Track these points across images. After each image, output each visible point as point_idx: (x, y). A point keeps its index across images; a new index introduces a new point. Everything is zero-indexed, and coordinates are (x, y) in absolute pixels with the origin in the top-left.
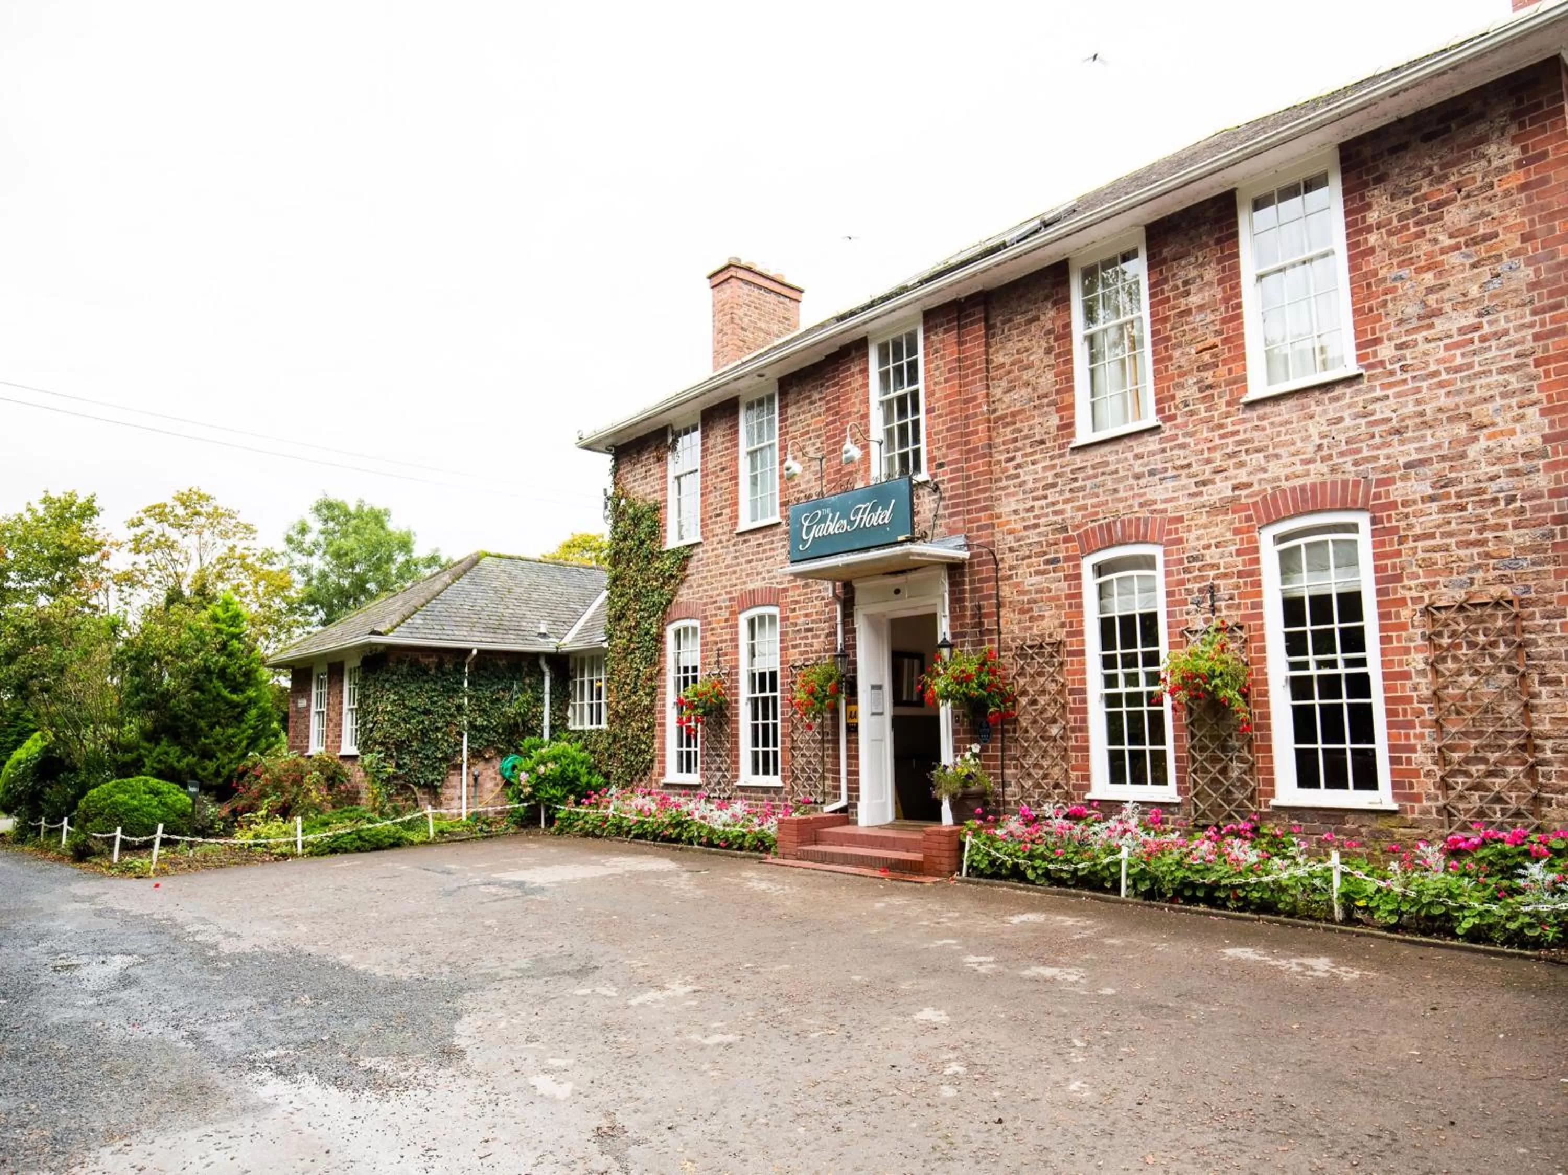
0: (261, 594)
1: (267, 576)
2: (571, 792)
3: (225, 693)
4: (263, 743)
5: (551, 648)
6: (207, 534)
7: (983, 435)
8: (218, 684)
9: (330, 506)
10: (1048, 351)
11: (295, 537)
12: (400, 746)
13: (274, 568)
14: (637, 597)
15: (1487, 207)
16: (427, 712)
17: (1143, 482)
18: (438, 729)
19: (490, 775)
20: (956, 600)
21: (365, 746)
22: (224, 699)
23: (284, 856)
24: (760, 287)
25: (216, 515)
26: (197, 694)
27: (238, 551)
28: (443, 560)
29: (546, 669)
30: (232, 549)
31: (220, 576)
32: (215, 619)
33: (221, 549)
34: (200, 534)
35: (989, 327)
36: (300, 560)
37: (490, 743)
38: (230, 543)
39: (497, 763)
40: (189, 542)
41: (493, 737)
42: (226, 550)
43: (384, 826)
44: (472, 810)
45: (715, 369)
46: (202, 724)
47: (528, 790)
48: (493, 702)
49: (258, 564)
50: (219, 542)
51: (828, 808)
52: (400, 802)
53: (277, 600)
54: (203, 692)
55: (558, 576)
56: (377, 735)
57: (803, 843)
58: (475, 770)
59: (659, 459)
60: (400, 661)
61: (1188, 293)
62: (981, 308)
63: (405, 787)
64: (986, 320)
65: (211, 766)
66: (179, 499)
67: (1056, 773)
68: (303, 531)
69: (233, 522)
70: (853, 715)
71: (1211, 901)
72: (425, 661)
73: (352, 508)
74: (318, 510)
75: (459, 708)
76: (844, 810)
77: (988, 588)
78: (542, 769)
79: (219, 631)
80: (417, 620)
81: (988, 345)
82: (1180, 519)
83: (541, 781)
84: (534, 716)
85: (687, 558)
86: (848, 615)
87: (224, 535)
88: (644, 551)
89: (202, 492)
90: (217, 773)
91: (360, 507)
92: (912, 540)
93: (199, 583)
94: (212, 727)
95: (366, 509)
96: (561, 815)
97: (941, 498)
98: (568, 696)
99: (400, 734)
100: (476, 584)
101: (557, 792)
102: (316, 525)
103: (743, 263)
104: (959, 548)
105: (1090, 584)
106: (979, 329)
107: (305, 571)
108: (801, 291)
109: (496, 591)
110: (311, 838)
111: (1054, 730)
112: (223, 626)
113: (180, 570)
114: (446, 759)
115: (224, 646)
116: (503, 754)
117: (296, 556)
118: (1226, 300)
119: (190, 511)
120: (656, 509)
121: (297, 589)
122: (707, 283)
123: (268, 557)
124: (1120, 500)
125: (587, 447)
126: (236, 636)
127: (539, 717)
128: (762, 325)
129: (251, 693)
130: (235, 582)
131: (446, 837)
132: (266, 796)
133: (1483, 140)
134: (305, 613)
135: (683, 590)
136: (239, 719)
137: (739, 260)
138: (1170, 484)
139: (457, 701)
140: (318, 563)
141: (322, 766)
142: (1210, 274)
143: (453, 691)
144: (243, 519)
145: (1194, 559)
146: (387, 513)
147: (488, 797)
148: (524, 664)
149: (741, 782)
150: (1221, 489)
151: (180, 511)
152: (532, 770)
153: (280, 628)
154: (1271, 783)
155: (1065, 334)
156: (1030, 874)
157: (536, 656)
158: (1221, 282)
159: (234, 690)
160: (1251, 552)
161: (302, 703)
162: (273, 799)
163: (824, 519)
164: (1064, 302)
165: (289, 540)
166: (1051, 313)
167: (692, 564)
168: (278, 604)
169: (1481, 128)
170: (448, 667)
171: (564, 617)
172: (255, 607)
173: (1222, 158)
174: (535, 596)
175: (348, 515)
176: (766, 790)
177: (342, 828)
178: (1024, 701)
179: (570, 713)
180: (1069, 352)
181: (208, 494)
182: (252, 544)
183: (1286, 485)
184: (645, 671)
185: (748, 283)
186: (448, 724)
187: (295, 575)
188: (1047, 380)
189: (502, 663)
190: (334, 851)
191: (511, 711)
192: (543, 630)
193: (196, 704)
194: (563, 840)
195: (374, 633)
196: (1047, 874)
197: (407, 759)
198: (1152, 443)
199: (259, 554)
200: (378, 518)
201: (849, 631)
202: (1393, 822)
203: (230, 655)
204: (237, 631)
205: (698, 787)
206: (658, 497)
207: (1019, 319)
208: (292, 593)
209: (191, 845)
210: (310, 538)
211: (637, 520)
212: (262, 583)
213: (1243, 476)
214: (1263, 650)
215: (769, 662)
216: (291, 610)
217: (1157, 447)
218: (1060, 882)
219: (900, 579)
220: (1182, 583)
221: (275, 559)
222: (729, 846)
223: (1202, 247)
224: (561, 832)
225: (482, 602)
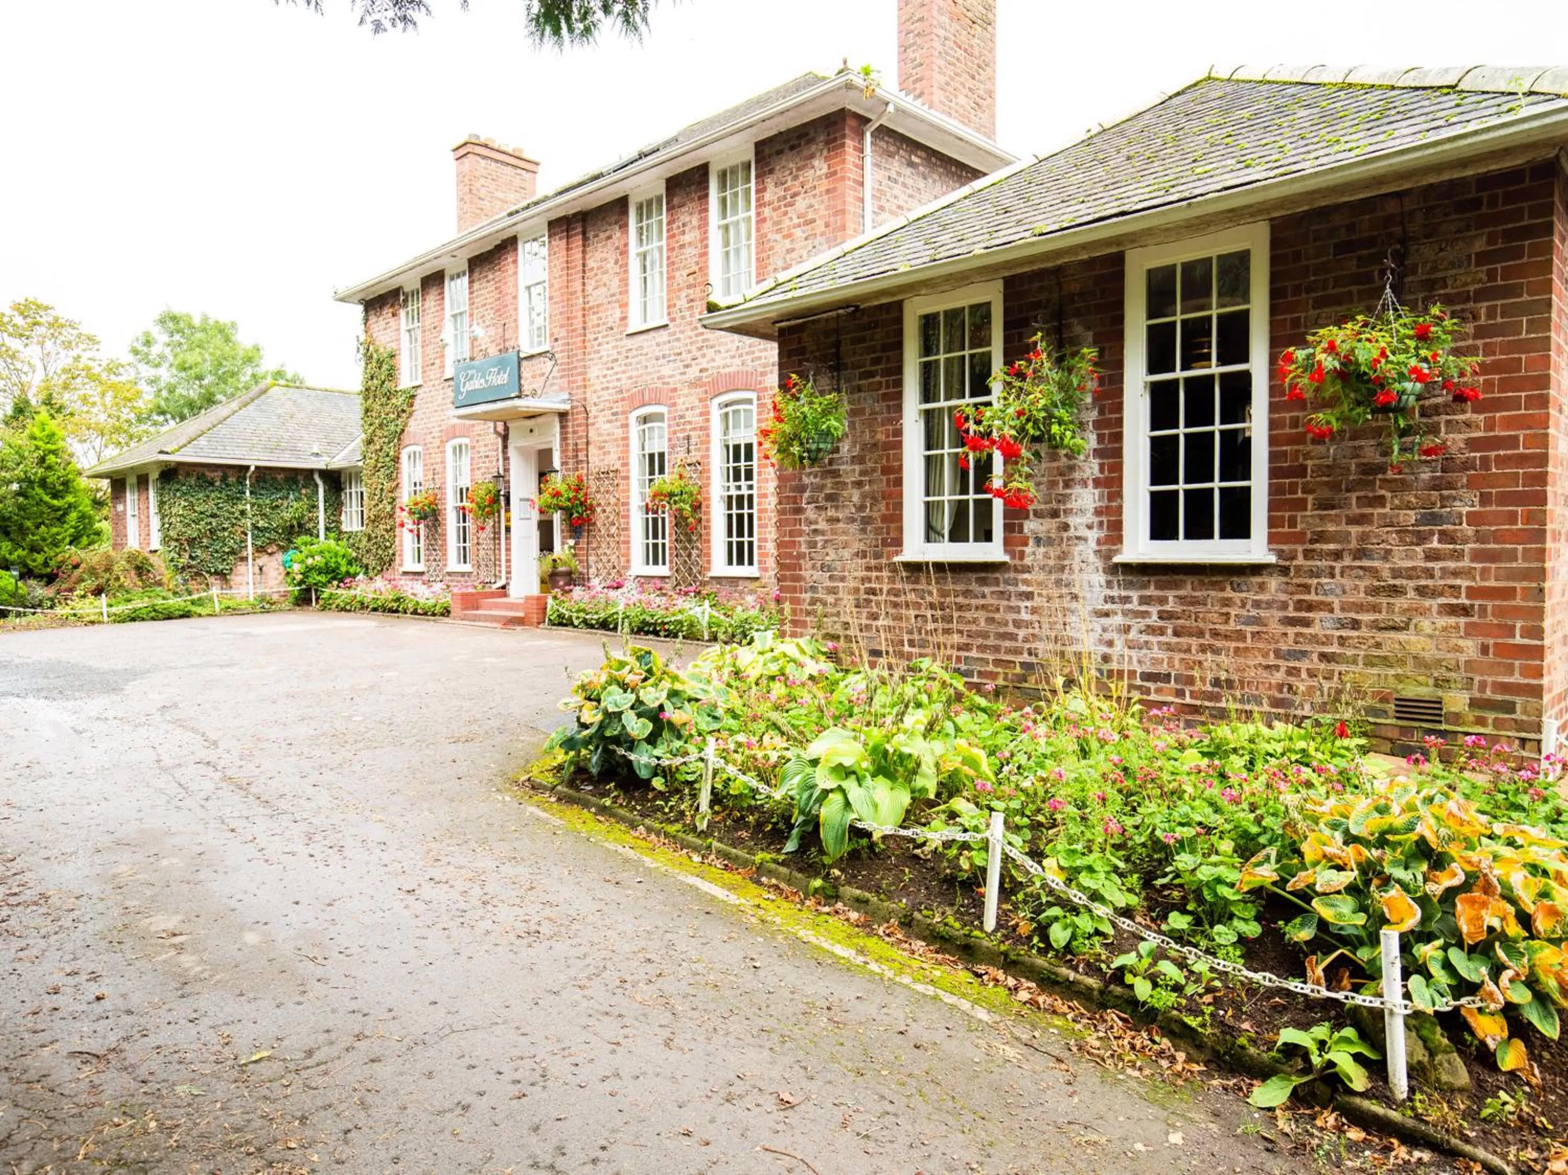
0: (109, 405)
1: (113, 387)
2: (334, 578)
3: (47, 498)
4: (85, 540)
5: (322, 466)
6: (49, 344)
7: (580, 319)
8: (39, 491)
9: (174, 319)
10: (616, 262)
11: (139, 347)
12: (192, 542)
13: (122, 379)
14: (381, 426)
15: (813, 201)
16: (214, 516)
17: (660, 362)
18: (224, 529)
19: (274, 564)
20: (564, 439)
21: (166, 540)
22: (46, 503)
23: (92, 622)
24: (497, 161)
25: (55, 324)
26: (21, 499)
27: (84, 361)
28: (289, 376)
29: (320, 483)
30: (77, 359)
31: (66, 387)
32: (33, 437)
33: (65, 359)
34: (42, 344)
35: (585, 239)
36: (147, 371)
37: (272, 541)
38: (74, 353)
39: (280, 557)
40: (32, 352)
41: (273, 535)
42: (70, 361)
43: (175, 603)
44: (259, 591)
45: (459, 231)
46: (28, 524)
47: (299, 577)
48: (273, 508)
49: (104, 376)
50: (63, 353)
51: (495, 586)
52: (192, 585)
53: (126, 411)
54: (26, 497)
55: (341, 403)
56: (173, 533)
57: (466, 608)
58: (260, 562)
59: (394, 315)
60: (188, 475)
61: (684, 233)
62: (579, 225)
63: (198, 574)
64: (584, 233)
65: (40, 558)
66: (18, 309)
67: (613, 558)
68: (148, 343)
69: (75, 332)
70: (508, 520)
71: (656, 633)
72: (210, 475)
73: (197, 322)
74: (162, 322)
75: (243, 513)
76: (504, 587)
77: (581, 431)
78: (310, 561)
79: (37, 448)
80: (203, 441)
81: (584, 252)
82: (675, 390)
83: (309, 569)
84: (310, 520)
85: (413, 397)
86: (505, 447)
87: (68, 345)
88: (384, 390)
89: (39, 302)
90: (46, 564)
91: (205, 319)
92: (519, 397)
93: (45, 392)
94: (38, 527)
95: (211, 322)
96: (325, 596)
97: (556, 364)
98: (341, 504)
99: (192, 533)
100: (261, 410)
101: (323, 578)
102: (162, 338)
103: (482, 140)
104: (564, 401)
105: (635, 429)
106: (578, 241)
107: (152, 382)
108: (537, 164)
109: (279, 416)
110: (114, 610)
111: (613, 530)
112: (40, 443)
113: (24, 379)
114: (233, 552)
115: (42, 460)
116: (284, 549)
117: (142, 367)
118: (702, 241)
119: (29, 320)
120: (392, 356)
121: (148, 398)
122: (452, 156)
123: (113, 368)
124: (648, 374)
125: (342, 300)
126: (54, 452)
127: (315, 520)
128: (500, 195)
129: (70, 499)
130: (81, 393)
131: (231, 611)
132: (83, 581)
133: (812, 156)
134: (155, 424)
135: (411, 422)
136: (61, 520)
137: (478, 137)
138: (672, 365)
139: (241, 507)
140: (166, 375)
141: (131, 558)
142: (695, 220)
143: (235, 499)
144: (85, 330)
145: (681, 417)
146: (234, 325)
147: (272, 583)
148: (300, 478)
149: (449, 569)
150: (693, 373)
151: (19, 321)
152: (302, 562)
153: (131, 437)
154: (709, 562)
155: (624, 252)
156: (576, 622)
157: (311, 472)
158: (700, 227)
159: (55, 496)
160: (706, 414)
161: (120, 508)
162: (90, 583)
163: (471, 378)
164: (624, 226)
165: (136, 352)
166: (618, 234)
167: (417, 402)
168: (127, 414)
169: (813, 148)
170: (232, 480)
171: (339, 440)
172: (103, 417)
173: (701, 138)
174: (315, 421)
175: (191, 327)
176: (463, 574)
177: (140, 603)
178: (599, 510)
179: (343, 518)
180: (626, 265)
181: (45, 303)
182: (98, 355)
183: (723, 371)
184: (387, 486)
185: (485, 158)
186: (233, 525)
187: (143, 386)
188: (615, 284)
189: (280, 477)
190: (133, 620)
191: (287, 516)
192: (316, 450)
193: (21, 508)
194: (327, 613)
195: (161, 452)
196: (585, 622)
197: (199, 552)
198: (663, 336)
199: (104, 364)
200: (224, 333)
201: (506, 459)
202: (757, 584)
203: (49, 468)
204: (53, 447)
205: (422, 573)
206: (394, 346)
207: (603, 236)
208: (140, 404)
209: (18, 615)
210: (155, 350)
211: (380, 363)
212: (109, 394)
213: (704, 363)
214: (708, 478)
215: (465, 482)
216: (140, 420)
217: (666, 338)
218: (592, 627)
219: (533, 422)
220: (675, 433)
221: (121, 370)
222: (425, 614)
223: (692, 200)
224: (324, 609)
225: (264, 427)
